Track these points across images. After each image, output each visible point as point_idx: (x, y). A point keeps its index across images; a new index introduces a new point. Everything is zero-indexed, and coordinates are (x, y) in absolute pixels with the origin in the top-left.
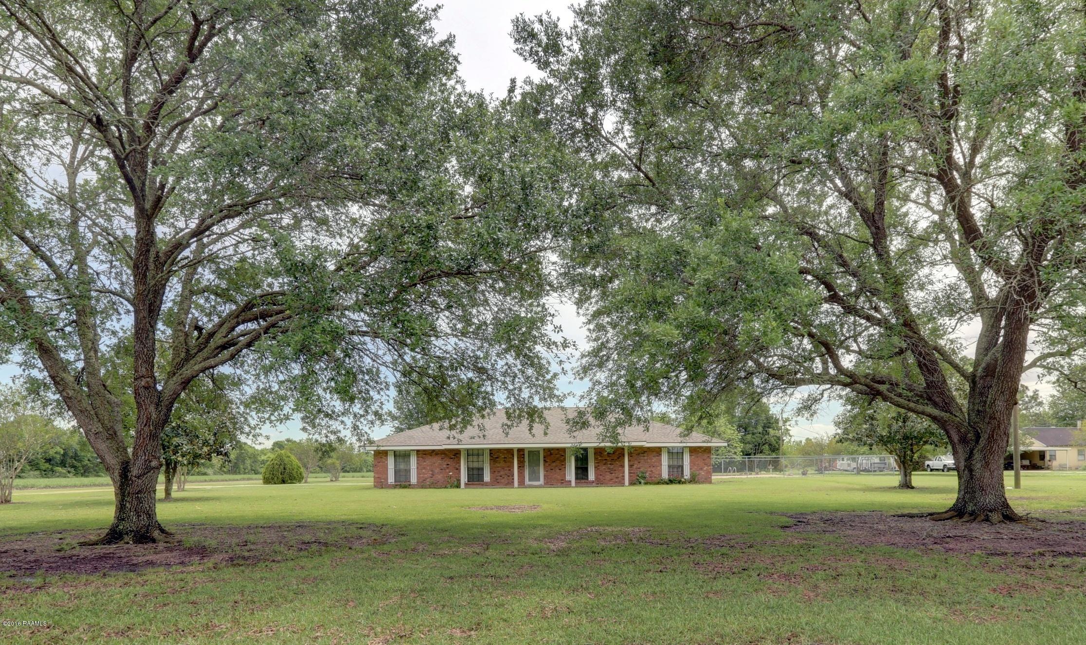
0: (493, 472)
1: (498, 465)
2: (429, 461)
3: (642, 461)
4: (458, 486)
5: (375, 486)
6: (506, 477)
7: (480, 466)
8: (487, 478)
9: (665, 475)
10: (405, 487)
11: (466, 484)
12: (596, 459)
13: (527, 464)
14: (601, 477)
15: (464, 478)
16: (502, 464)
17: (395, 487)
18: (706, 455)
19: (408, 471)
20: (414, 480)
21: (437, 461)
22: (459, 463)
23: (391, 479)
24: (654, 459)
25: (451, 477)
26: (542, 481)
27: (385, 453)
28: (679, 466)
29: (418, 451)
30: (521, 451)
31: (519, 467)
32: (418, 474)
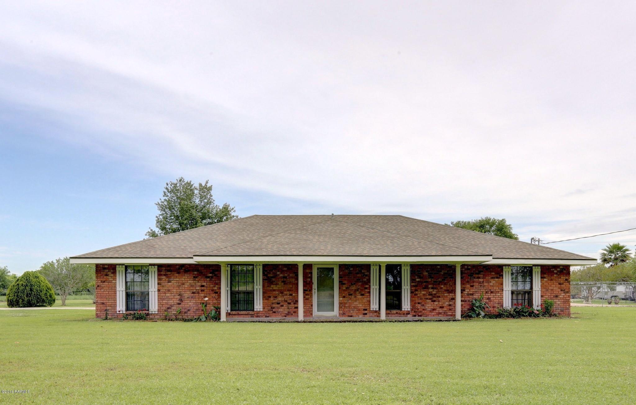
0: (266, 296)
1: (274, 287)
2: (176, 280)
3: (476, 285)
4: (217, 318)
5: (98, 316)
6: (285, 305)
7: (249, 288)
8: (259, 305)
9: (507, 303)
10: (140, 318)
11: (228, 314)
12: (412, 280)
13: (315, 286)
14: (419, 306)
15: (225, 305)
16: (280, 286)
17: (126, 318)
18: (563, 278)
19: (145, 296)
20: (154, 306)
21: (187, 280)
22: (219, 284)
23: (121, 306)
24: (493, 282)
25: (206, 304)
26: (335, 313)
27: (112, 268)
28: (525, 292)
29: (160, 266)
30: (308, 267)
31: (304, 291)
32: (160, 299)
